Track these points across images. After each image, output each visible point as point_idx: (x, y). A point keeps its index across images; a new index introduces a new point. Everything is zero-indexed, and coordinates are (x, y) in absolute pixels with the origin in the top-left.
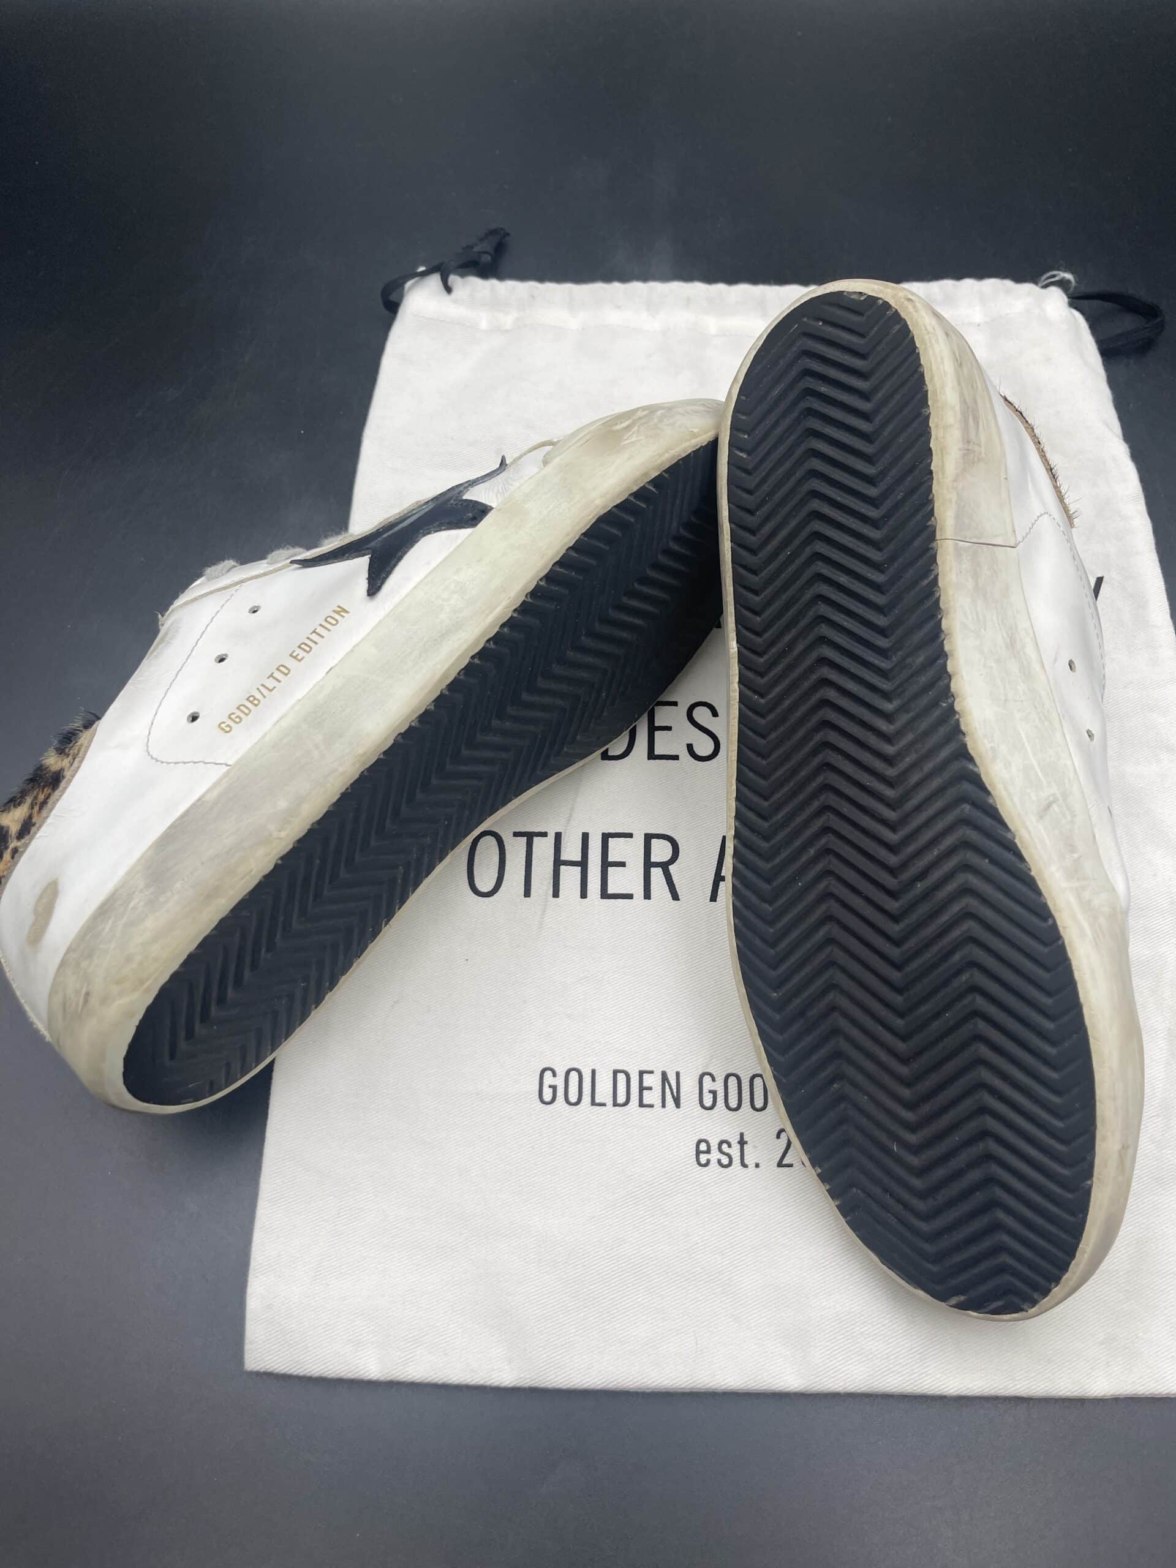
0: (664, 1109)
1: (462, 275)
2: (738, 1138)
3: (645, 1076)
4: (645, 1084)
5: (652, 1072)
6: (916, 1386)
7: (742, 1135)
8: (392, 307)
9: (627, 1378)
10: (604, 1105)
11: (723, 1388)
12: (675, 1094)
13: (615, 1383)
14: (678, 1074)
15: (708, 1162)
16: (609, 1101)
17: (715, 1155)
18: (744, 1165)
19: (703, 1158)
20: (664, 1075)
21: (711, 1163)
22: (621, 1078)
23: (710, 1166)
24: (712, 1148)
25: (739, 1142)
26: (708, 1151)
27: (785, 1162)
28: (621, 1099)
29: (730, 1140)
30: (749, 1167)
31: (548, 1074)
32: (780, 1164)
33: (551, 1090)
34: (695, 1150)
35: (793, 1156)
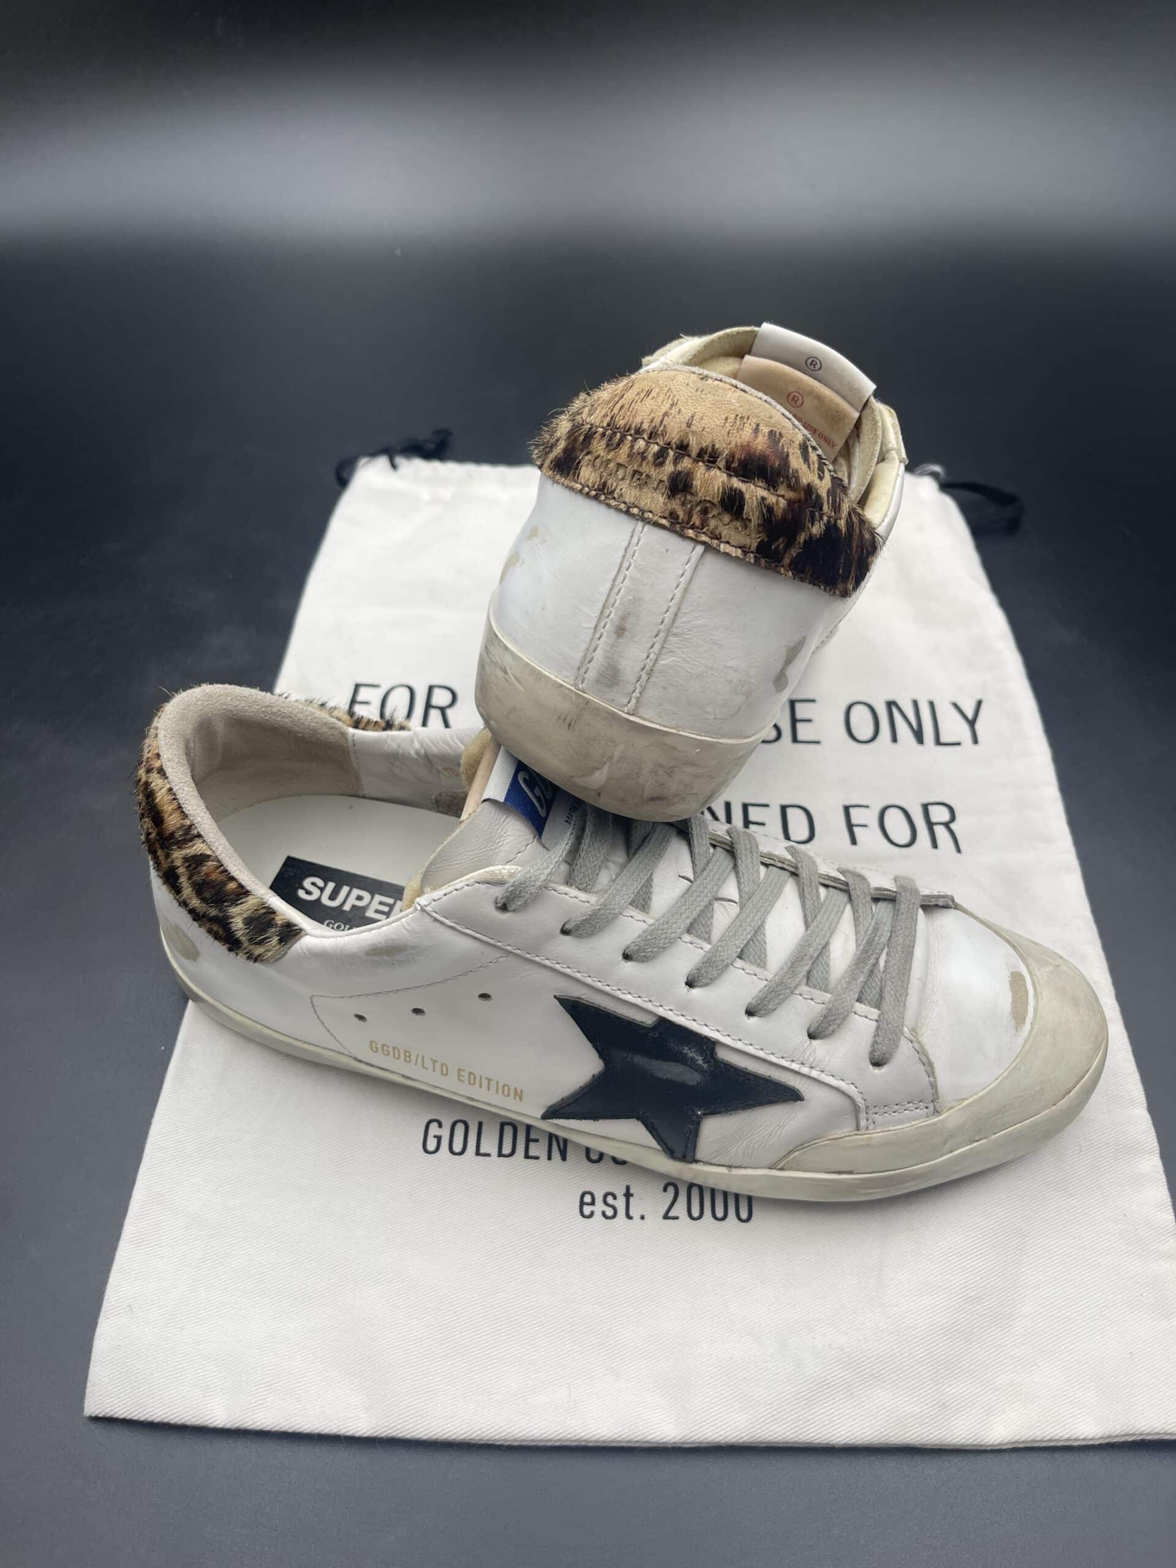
0: (550, 1161)
1: (408, 458)
2: (624, 1191)
3: (532, 1130)
4: (532, 1138)
6: (801, 1434)
7: (628, 1188)
10: (488, 1155)
12: (562, 1147)
13: (479, 1433)
15: (592, 1214)
16: (494, 1152)
17: (599, 1207)
18: (629, 1217)
19: (587, 1210)
21: (596, 1214)
22: (509, 1129)
23: (594, 1218)
24: (596, 1201)
25: (625, 1195)
26: (593, 1203)
27: (671, 1214)
28: (506, 1150)
29: (616, 1193)
30: (634, 1219)
31: (434, 1126)
32: (666, 1217)
33: (436, 1140)
34: (579, 1200)
35: (680, 1209)
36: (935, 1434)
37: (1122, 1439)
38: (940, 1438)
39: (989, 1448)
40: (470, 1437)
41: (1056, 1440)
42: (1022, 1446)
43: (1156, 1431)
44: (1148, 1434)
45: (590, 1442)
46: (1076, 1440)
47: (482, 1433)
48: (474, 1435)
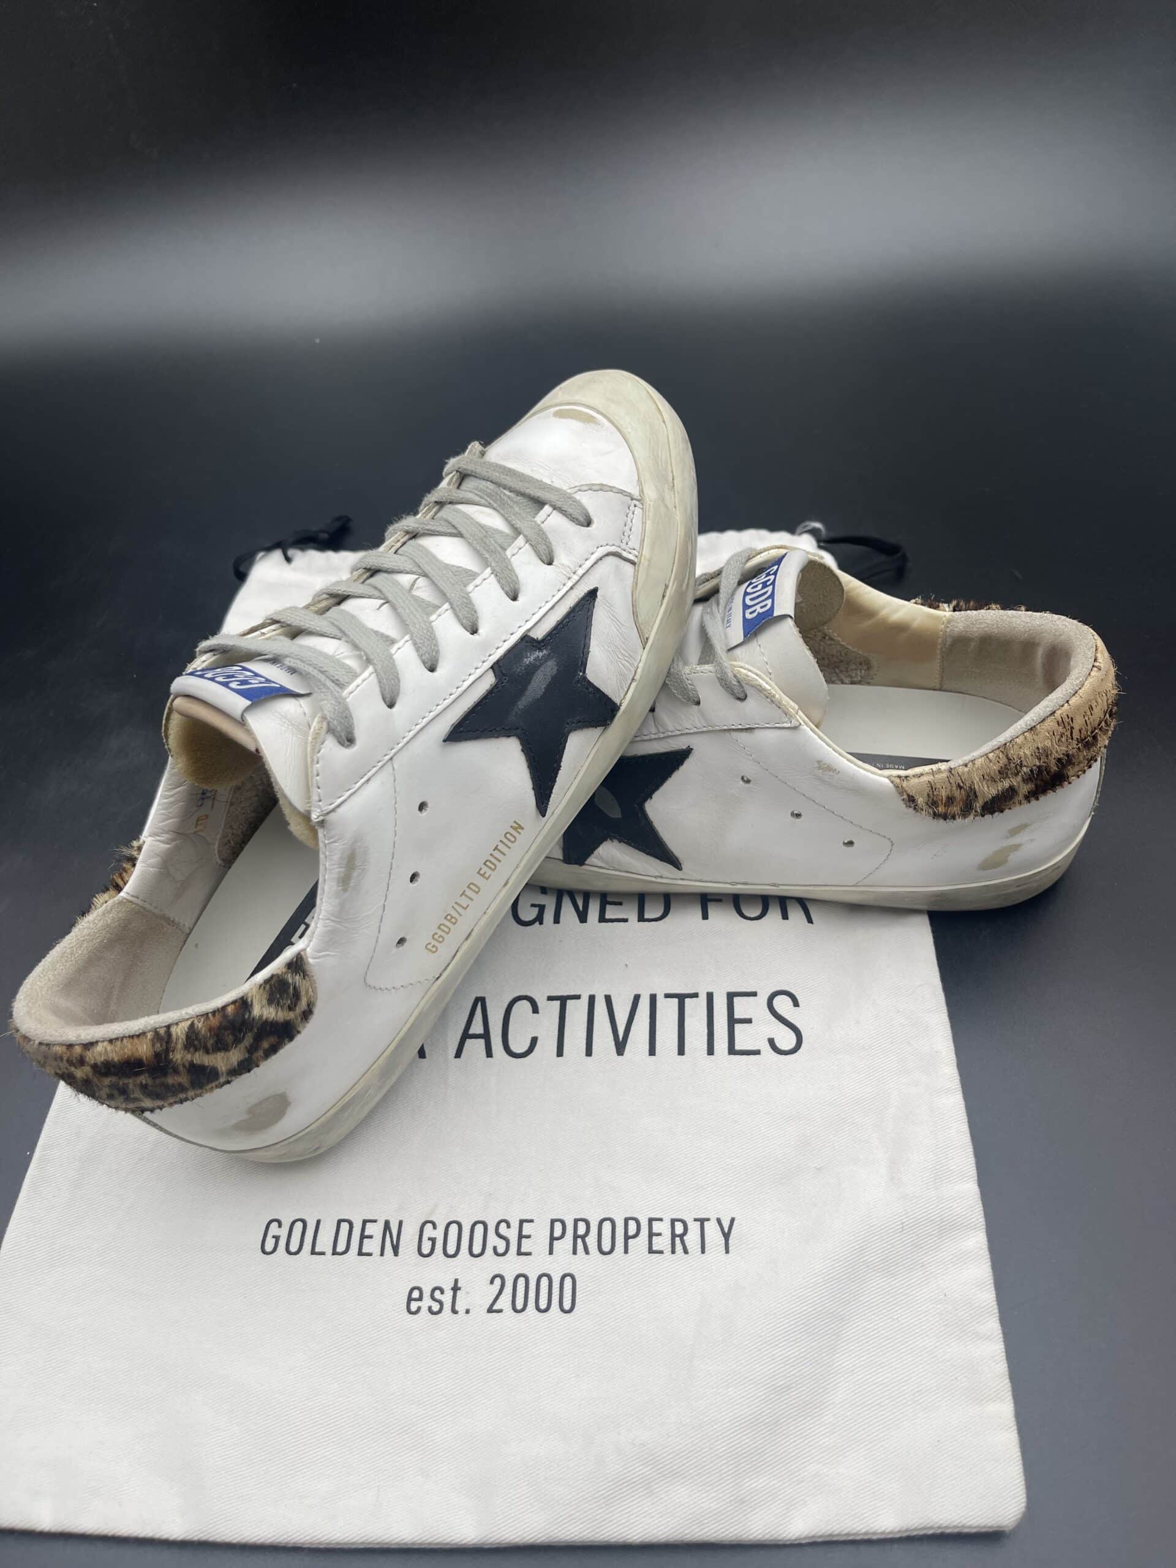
0: (382, 1258)
1: (301, 549)
2: (452, 1284)
3: (368, 1225)
4: (367, 1233)
5: (375, 1221)
6: (598, 1533)
7: (456, 1281)
8: (241, 577)
10: (323, 1254)
11: (396, 1541)
12: (395, 1242)
13: (285, 1537)
14: (401, 1223)
15: (419, 1309)
16: (329, 1251)
17: (427, 1302)
18: (454, 1311)
19: (414, 1306)
20: (387, 1225)
21: (422, 1310)
22: (345, 1227)
23: (420, 1314)
24: (424, 1296)
25: (452, 1289)
26: (420, 1299)
27: (495, 1307)
28: (341, 1247)
29: (444, 1287)
30: (460, 1313)
31: (274, 1225)
32: (490, 1310)
33: (274, 1240)
34: (407, 1297)
35: (504, 1302)
36: (731, 1530)
37: (922, 1533)
38: (736, 1534)
39: (788, 1543)
40: (278, 1541)
41: (853, 1534)
43: (955, 1524)
44: (946, 1527)
45: (392, 1544)
46: (874, 1533)
47: (289, 1536)
48: (282, 1539)
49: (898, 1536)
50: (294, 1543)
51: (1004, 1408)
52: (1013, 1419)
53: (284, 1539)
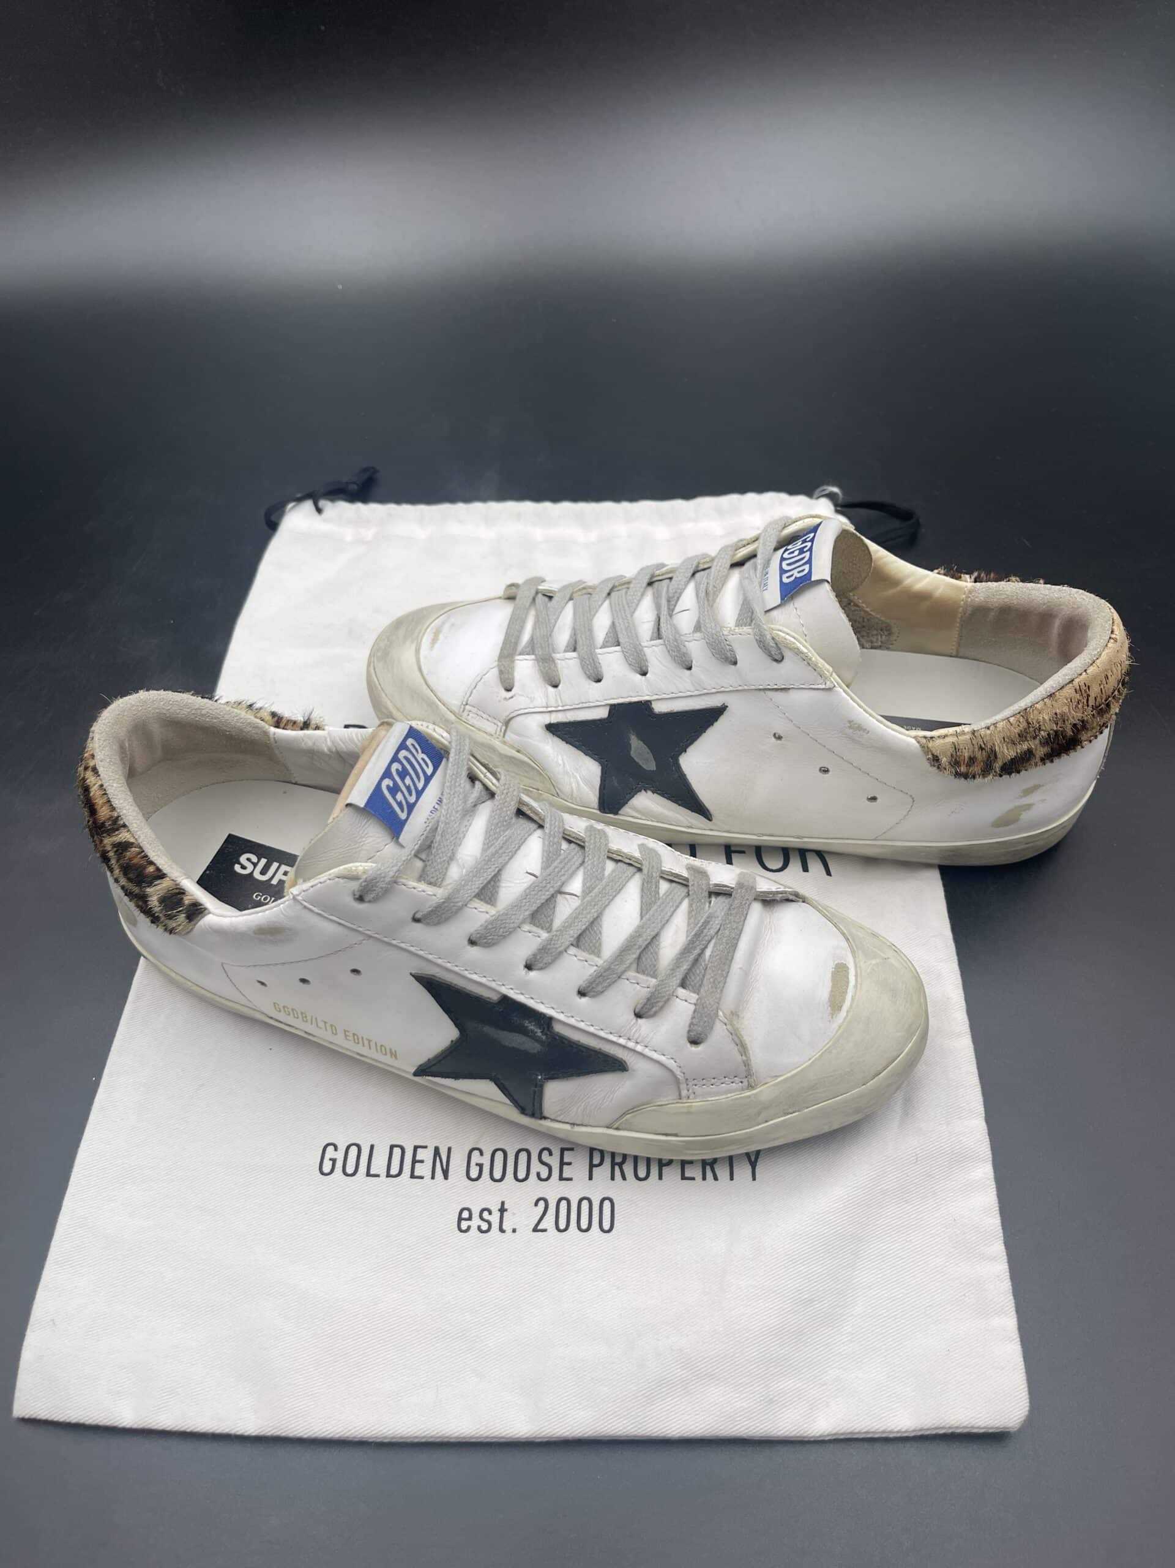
0: (433, 1181)
1: (333, 500)
2: (499, 1206)
3: (419, 1150)
4: (418, 1158)
5: (425, 1147)
6: (639, 1428)
7: (503, 1203)
8: (273, 526)
9: (365, 1427)
10: (378, 1176)
11: (456, 1434)
12: (445, 1167)
14: (449, 1149)
15: (469, 1228)
16: (383, 1173)
17: (476, 1222)
18: (502, 1230)
19: (464, 1225)
20: (437, 1151)
21: (472, 1228)
22: (397, 1152)
23: (470, 1232)
24: (473, 1216)
25: (499, 1210)
27: (539, 1228)
28: (394, 1170)
29: (492, 1208)
30: (507, 1232)
31: (330, 1149)
32: (535, 1230)
33: (331, 1162)
34: (457, 1216)
35: (548, 1222)
36: (762, 1427)
37: (934, 1432)
38: (766, 1431)
39: (812, 1439)
40: (346, 1435)
41: (873, 1432)
42: (842, 1437)
43: (964, 1424)
44: (957, 1428)
45: (451, 1438)
46: (891, 1432)
47: (356, 1431)
49: (912, 1434)
50: (361, 1437)
51: (1009, 1322)
52: (1017, 1332)
53: (352, 1434)
